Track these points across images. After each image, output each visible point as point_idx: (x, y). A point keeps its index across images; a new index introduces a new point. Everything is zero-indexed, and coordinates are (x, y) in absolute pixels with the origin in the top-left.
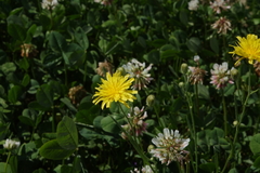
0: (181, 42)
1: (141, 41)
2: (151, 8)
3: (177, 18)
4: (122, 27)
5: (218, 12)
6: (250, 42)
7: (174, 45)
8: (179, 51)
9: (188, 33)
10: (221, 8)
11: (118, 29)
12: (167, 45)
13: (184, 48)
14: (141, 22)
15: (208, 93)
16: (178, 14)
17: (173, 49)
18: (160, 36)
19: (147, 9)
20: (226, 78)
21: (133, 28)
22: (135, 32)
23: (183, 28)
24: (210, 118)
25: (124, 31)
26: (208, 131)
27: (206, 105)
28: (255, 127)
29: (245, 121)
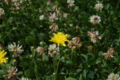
0: (36, 35)
1: (17, 35)
2: (22, 19)
3: (34, 24)
4: (9, 28)
5: (53, 21)
6: (59, 36)
7: (32, 36)
8: (35, 39)
9: (40, 30)
10: (54, 19)
11: (7, 29)
12: (29, 36)
13: (37, 37)
14: (18, 26)
15: (48, 59)
16: (34, 22)
17: (32, 38)
18: (26, 32)
19: (21, 19)
21: (14, 28)
22: (14, 30)
23: (37, 28)
24: (49, 70)
25: (9, 30)
27: (47, 64)
29: (65, 72)
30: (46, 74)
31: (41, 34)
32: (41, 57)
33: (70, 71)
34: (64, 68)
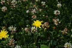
0: (24, 21)
1: (14, 21)
2: (17, 12)
4: (9, 17)
5: (34, 13)
7: (22, 22)
8: (24, 23)
9: (26, 18)
10: (34, 12)
11: (8, 18)
12: (21, 22)
13: (25, 22)
14: (14, 16)
15: (31, 34)
16: (24, 14)
17: (22, 23)
18: (19, 20)
19: (16, 12)
20: (35, 31)
21: (12, 18)
22: (13, 19)
23: (25, 17)
24: (31, 40)
25: (10, 18)
26: (31, 44)
27: (31, 37)
28: (43, 42)
29: (40, 41)
30: (30, 43)
31: (27, 21)
32: (27, 33)
33: (43, 41)
34: (40, 39)
